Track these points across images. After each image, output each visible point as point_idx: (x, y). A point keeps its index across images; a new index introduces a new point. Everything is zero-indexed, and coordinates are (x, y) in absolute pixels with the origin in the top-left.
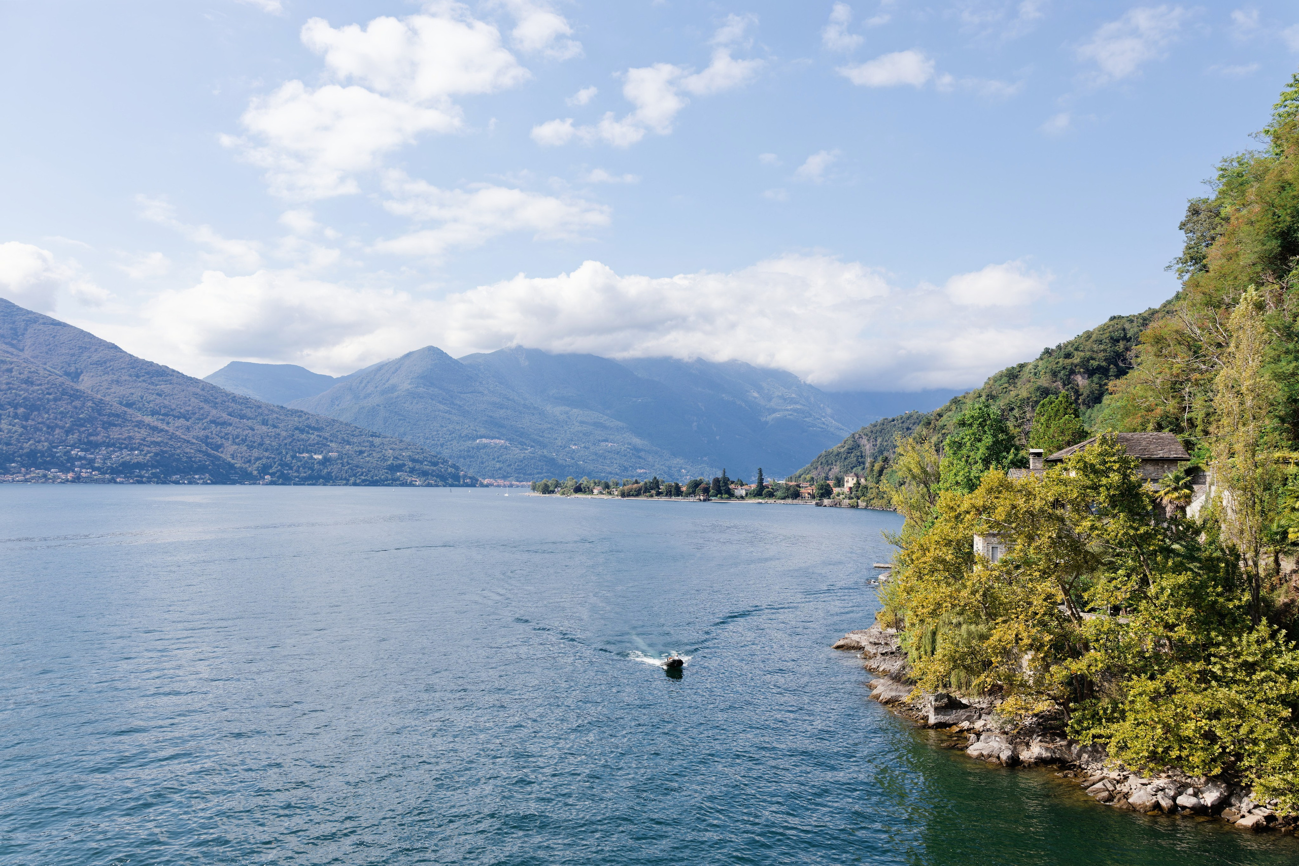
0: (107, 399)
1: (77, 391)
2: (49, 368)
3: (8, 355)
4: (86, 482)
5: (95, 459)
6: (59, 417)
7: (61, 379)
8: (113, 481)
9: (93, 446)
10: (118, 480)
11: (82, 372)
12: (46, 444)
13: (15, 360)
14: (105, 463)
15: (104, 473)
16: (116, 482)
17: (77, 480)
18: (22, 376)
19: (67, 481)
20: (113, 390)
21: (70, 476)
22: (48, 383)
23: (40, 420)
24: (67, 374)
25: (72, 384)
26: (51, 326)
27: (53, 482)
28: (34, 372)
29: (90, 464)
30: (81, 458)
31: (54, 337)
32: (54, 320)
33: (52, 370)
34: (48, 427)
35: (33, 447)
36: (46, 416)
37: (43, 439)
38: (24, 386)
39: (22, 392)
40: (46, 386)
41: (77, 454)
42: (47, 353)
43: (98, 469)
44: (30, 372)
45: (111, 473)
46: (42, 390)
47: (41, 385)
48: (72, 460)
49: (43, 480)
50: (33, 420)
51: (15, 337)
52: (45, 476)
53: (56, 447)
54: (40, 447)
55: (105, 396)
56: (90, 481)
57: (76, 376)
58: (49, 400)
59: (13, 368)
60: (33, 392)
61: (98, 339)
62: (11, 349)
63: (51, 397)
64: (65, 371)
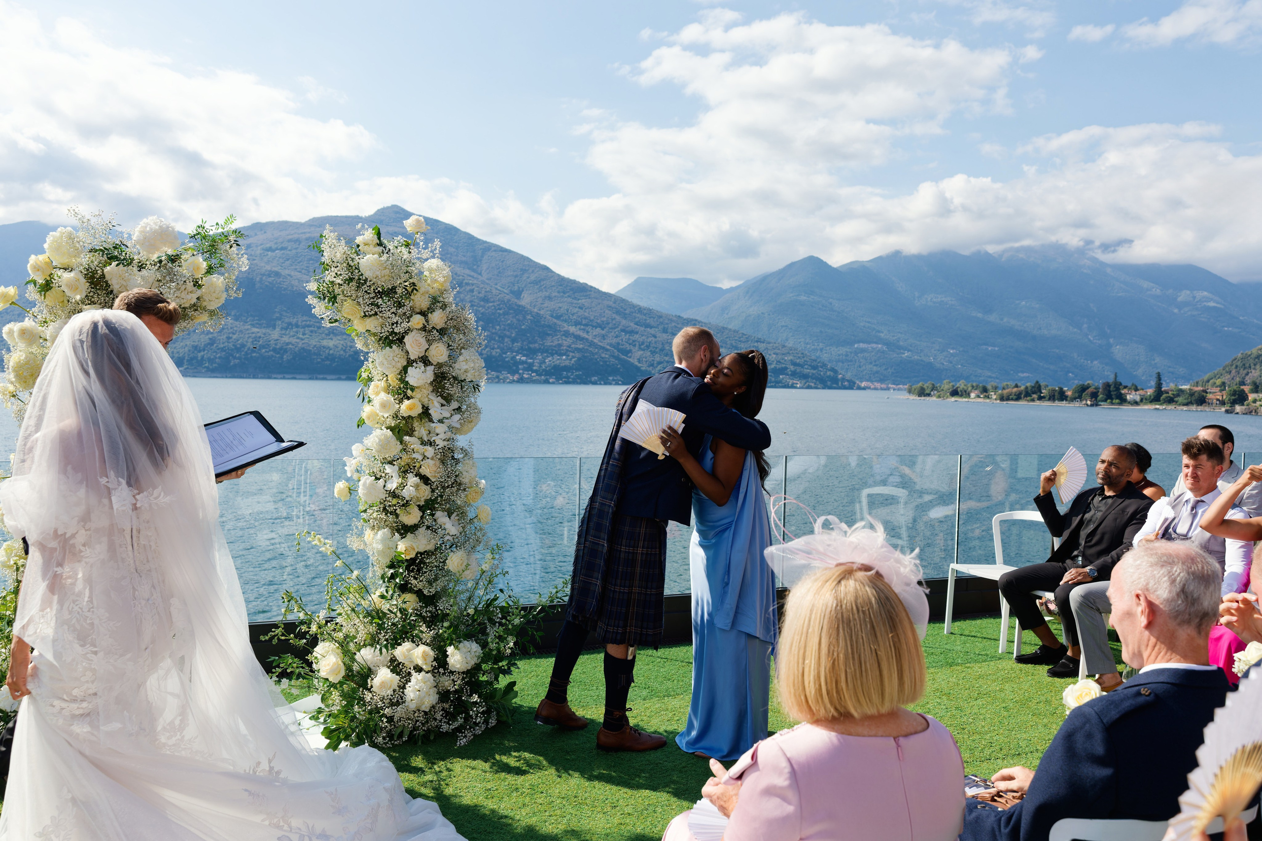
0: (542, 312)
1: (519, 306)
2: (499, 288)
3: (470, 278)
4: (527, 383)
5: (534, 362)
6: (507, 328)
7: (508, 297)
8: (546, 382)
9: (531, 353)
10: (551, 381)
11: (523, 290)
12: (498, 350)
13: (475, 282)
14: (540, 367)
15: (540, 375)
16: (549, 383)
17: (521, 381)
18: (481, 295)
19: (513, 382)
20: (545, 305)
21: (516, 377)
22: (499, 300)
23: (494, 331)
24: (512, 292)
25: (516, 300)
26: (501, 253)
27: (504, 382)
28: (488, 292)
29: (529, 368)
30: (523, 363)
31: (502, 262)
32: (502, 248)
33: (502, 289)
34: (500, 337)
35: (489, 353)
36: (498, 327)
37: (496, 346)
38: (482, 303)
39: (480, 309)
40: (498, 303)
41: (520, 359)
42: (498, 276)
43: (536, 371)
44: (486, 292)
45: (545, 375)
46: (494, 306)
47: (494, 302)
48: (517, 363)
49: (497, 380)
50: (489, 331)
51: (474, 264)
52: (498, 377)
53: (505, 353)
54: (494, 353)
55: (540, 310)
56: (530, 381)
57: (518, 294)
58: (500, 314)
59: (473, 289)
60: (488, 308)
61: (534, 262)
62: (472, 274)
63: (501, 312)
64: (511, 290)
